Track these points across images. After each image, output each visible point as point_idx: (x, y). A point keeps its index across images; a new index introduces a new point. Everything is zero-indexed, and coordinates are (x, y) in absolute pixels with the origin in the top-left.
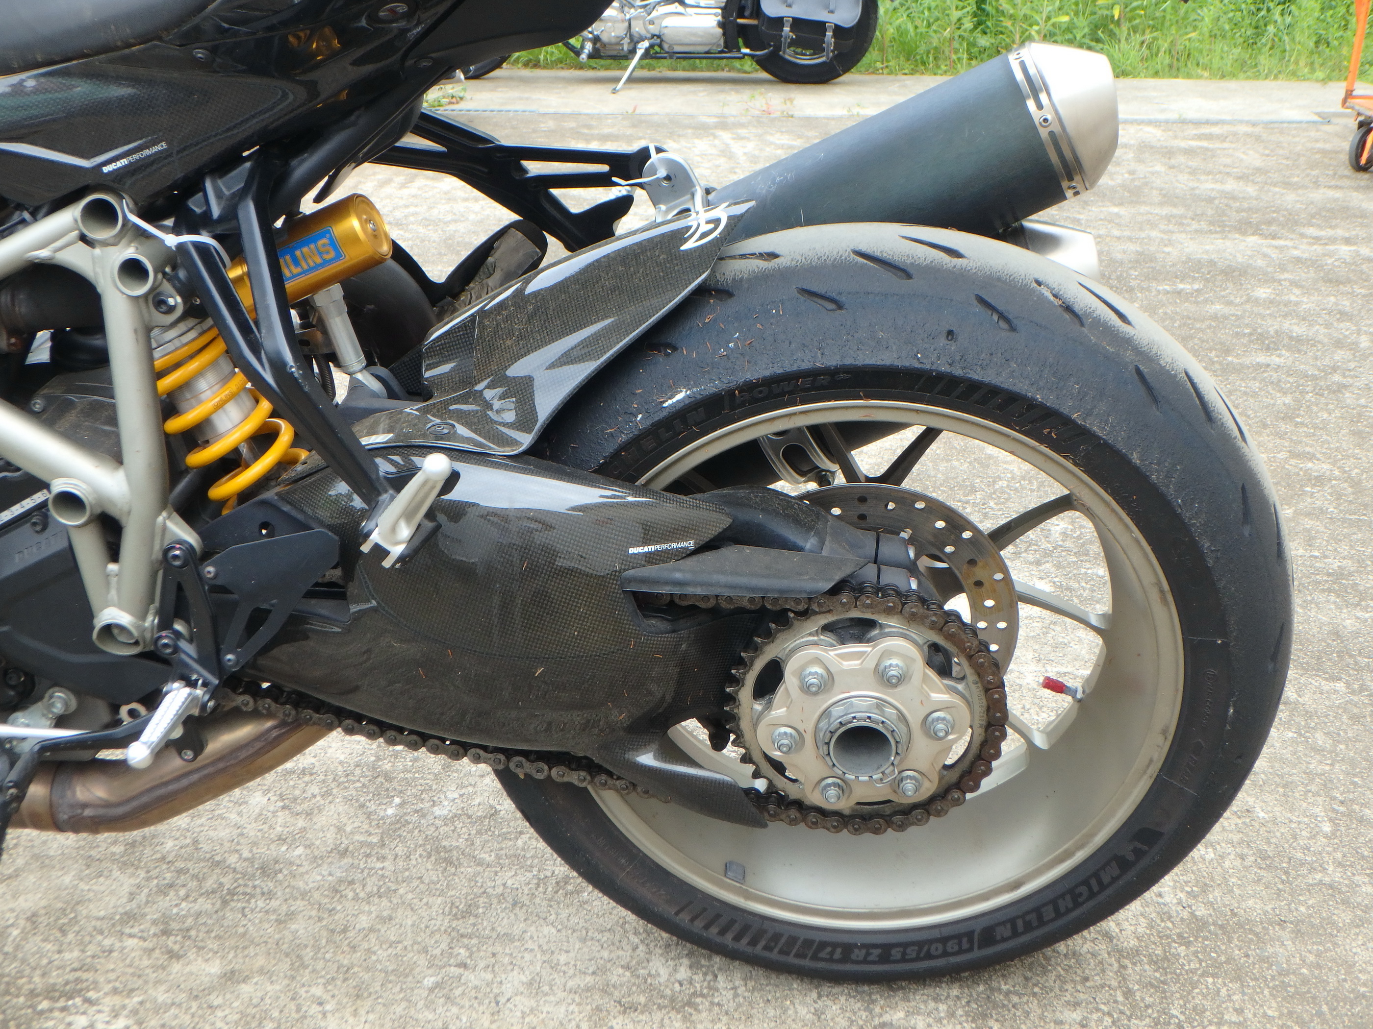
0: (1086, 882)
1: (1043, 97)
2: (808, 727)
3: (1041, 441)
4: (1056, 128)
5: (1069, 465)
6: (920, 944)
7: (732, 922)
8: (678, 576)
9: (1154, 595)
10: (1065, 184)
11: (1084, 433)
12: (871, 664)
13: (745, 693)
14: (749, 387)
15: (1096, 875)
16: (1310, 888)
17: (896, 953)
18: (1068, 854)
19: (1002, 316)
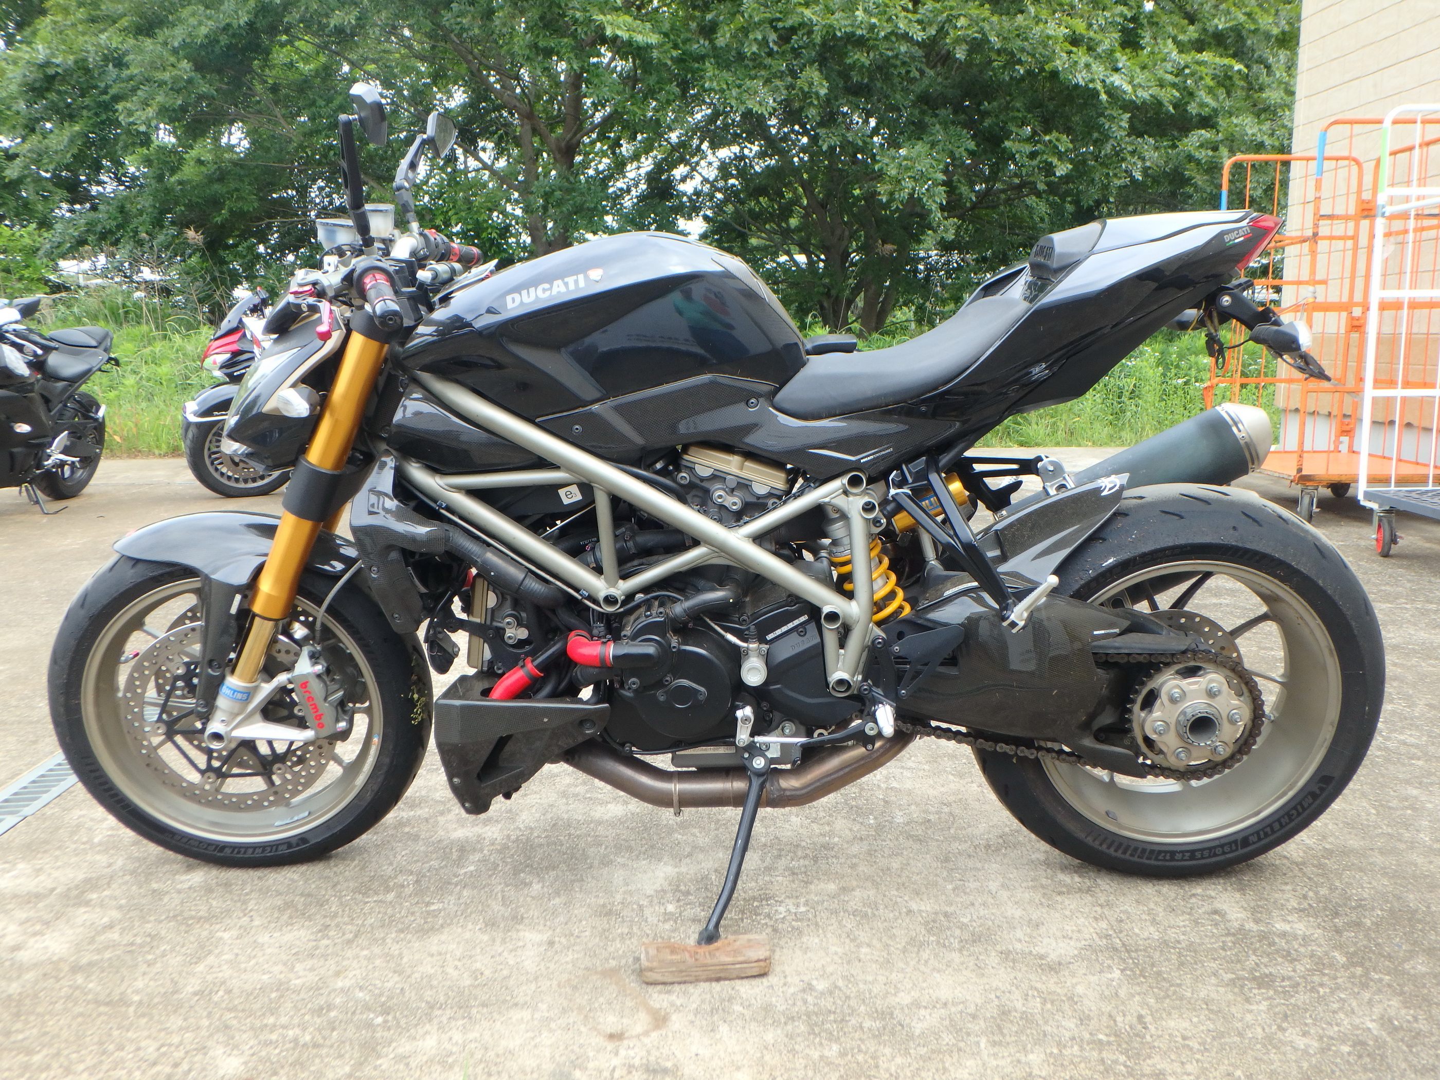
0: (1295, 808)
1: (1240, 426)
2: (1172, 721)
3: (1275, 577)
4: (1247, 440)
5: (1287, 588)
6: (1210, 849)
7: (1113, 842)
8: (1117, 644)
9: (1326, 652)
10: (1250, 466)
11: (1297, 572)
12: (1203, 686)
13: (1137, 707)
14: (1144, 555)
15: (1300, 803)
16: (1378, 835)
17: (1198, 855)
18: (1284, 794)
19: (1254, 520)
